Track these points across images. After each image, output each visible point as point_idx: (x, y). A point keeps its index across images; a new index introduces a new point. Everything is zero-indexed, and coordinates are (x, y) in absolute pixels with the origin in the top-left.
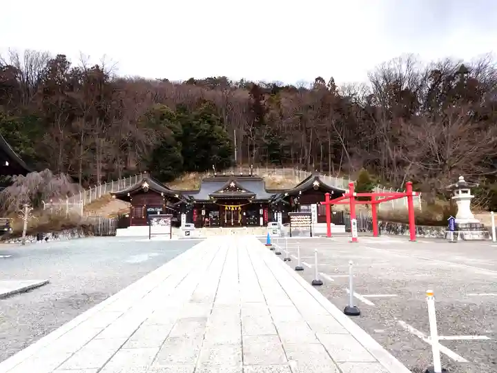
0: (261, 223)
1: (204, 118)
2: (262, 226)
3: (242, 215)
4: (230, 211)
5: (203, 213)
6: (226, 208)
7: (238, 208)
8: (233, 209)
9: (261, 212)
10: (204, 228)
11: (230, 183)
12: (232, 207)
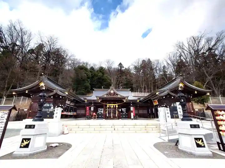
0: (132, 117)
1: (100, 71)
2: (132, 119)
3: (118, 111)
4: (111, 108)
5: (92, 109)
6: (108, 106)
7: (115, 106)
8: (112, 107)
9: (132, 109)
10: (92, 120)
11: (111, 90)
12: (112, 105)
